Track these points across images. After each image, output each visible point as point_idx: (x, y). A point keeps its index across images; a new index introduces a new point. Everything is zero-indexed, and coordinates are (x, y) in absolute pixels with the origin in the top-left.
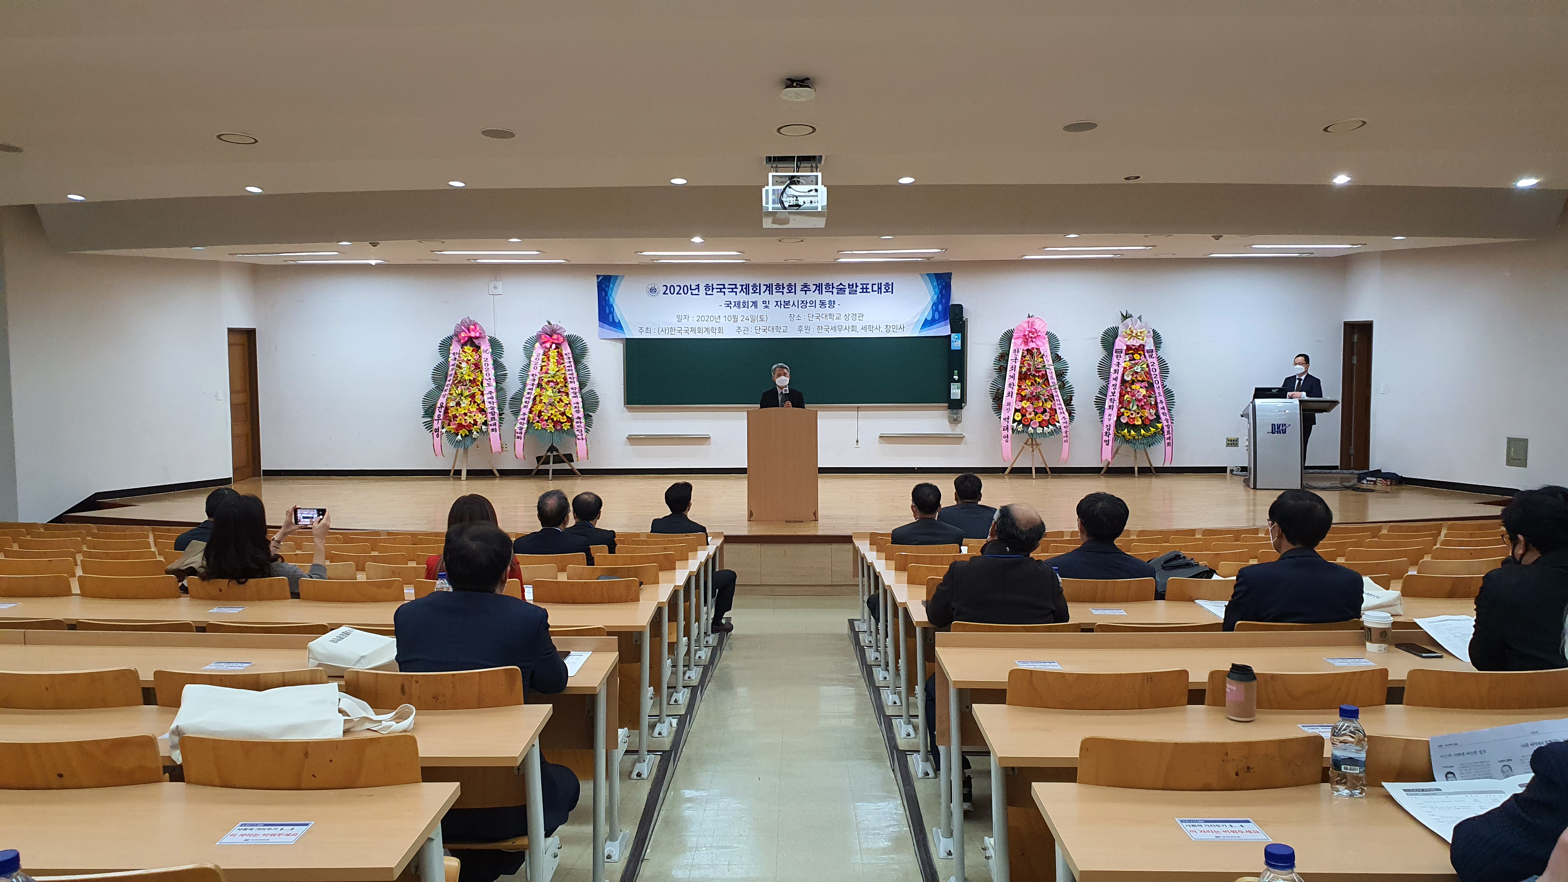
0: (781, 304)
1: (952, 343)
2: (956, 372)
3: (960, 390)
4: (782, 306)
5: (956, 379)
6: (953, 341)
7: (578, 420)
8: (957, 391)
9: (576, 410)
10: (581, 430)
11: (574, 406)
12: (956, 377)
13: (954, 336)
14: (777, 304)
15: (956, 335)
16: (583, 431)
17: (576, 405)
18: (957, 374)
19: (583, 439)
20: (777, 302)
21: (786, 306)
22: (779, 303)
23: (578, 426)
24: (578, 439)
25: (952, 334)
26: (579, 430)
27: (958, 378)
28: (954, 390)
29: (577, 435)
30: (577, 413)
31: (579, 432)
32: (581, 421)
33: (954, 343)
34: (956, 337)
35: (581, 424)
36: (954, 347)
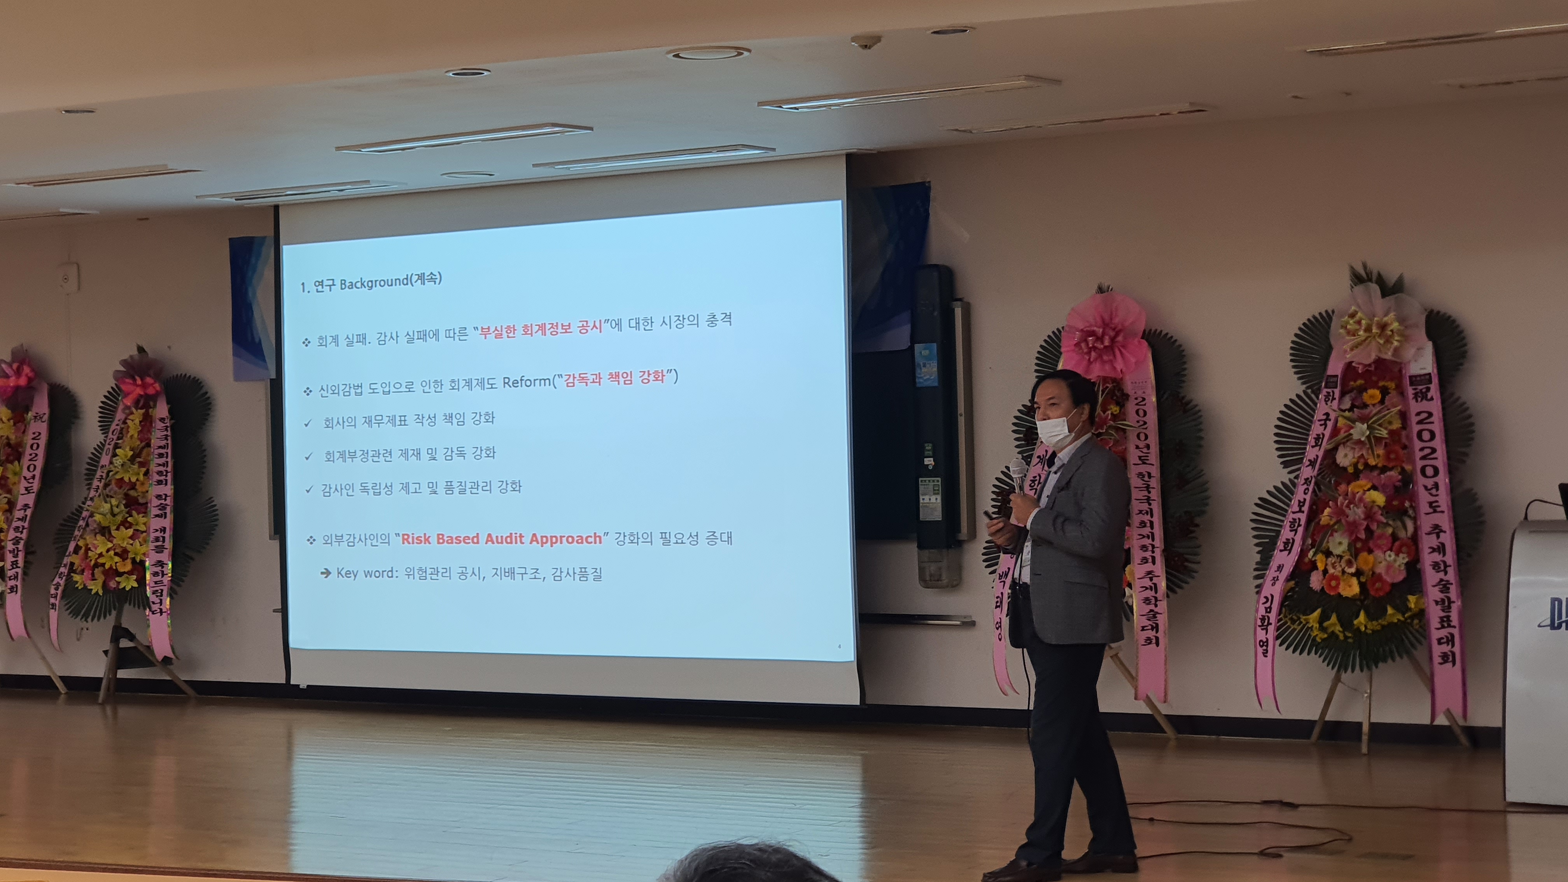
1: (918, 371)
2: (929, 447)
3: (939, 497)
5: (931, 467)
6: (919, 365)
7: (158, 569)
8: (934, 498)
9: (156, 547)
10: (162, 590)
11: (153, 535)
12: (929, 461)
13: (920, 350)
15: (925, 349)
16: (165, 593)
17: (158, 534)
18: (931, 453)
19: (161, 612)
23: (156, 583)
24: (153, 613)
25: (918, 347)
26: (157, 591)
27: (933, 463)
28: (927, 498)
29: (151, 603)
30: (157, 552)
31: (157, 596)
32: (163, 572)
33: (921, 369)
34: (926, 353)
35: (162, 577)
36: (921, 380)
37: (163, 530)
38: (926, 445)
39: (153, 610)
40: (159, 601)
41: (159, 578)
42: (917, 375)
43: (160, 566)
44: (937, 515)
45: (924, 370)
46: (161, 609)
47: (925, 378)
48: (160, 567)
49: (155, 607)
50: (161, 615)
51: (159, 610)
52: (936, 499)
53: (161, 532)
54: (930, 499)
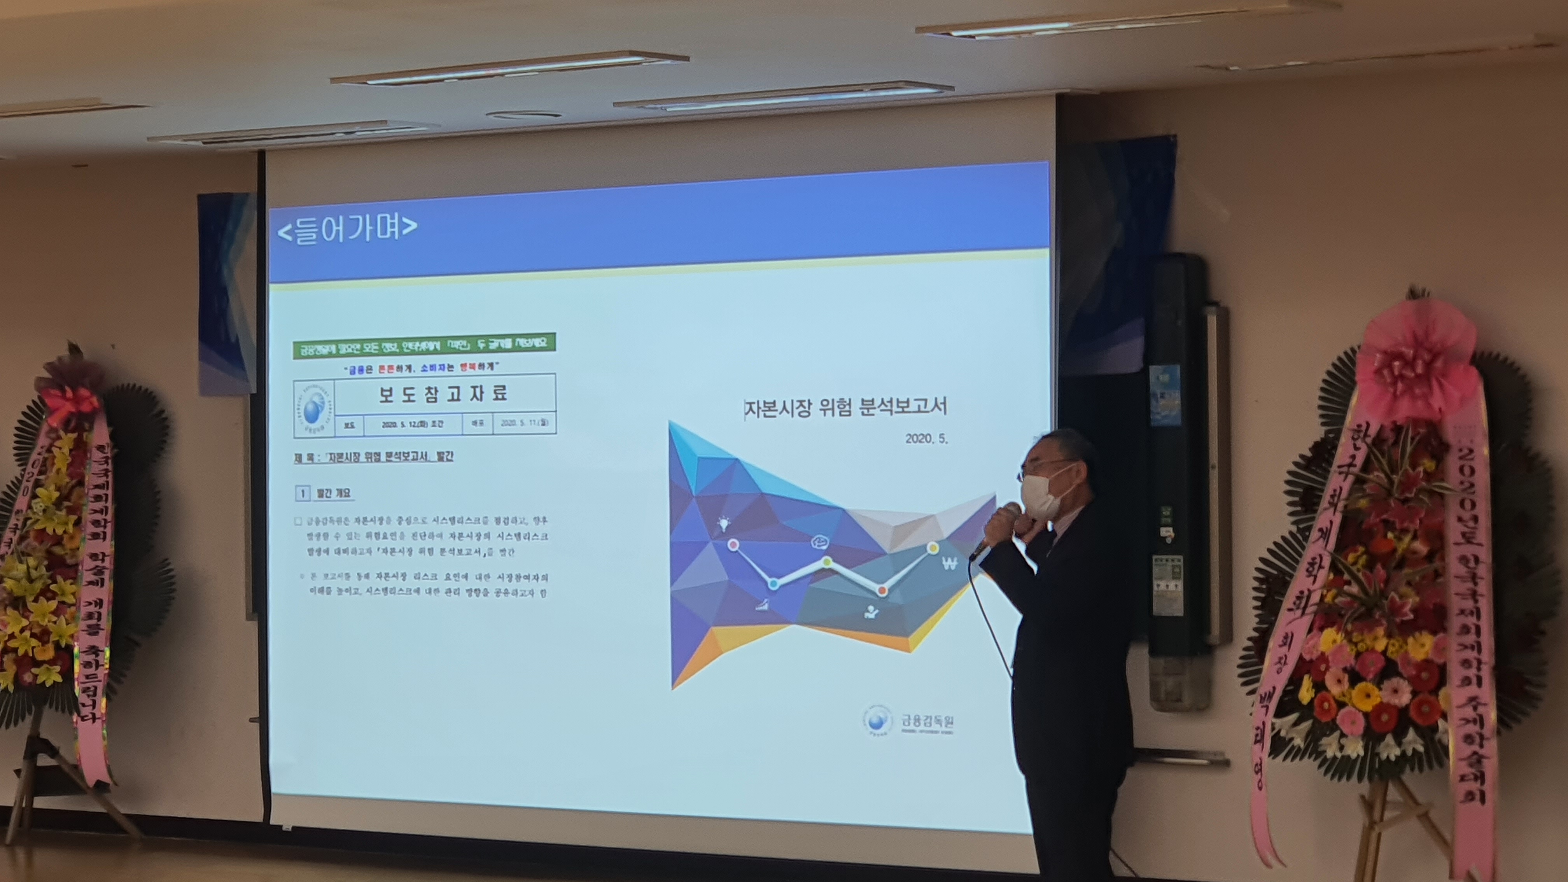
1: (1153, 402)
2: (1167, 512)
3: (1180, 584)
5: (1169, 541)
6: (1155, 395)
7: (91, 658)
8: (1172, 585)
9: (89, 626)
10: (96, 688)
11: (84, 610)
12: (1167, 532)
13: (1159, 375)
15: (1164, 372)
16: (99, 692)
17: (92, 608)
18: (1169, 520)
19: (94, 719)
23: (87, 677)
24: (83, 719)
25: (1154, 370)
26: (89, 688)
27: (1173, 535)
28: (1163, 584)
29: (80, 706)
30: (90, 634)
31: (89, 696)
32: (97, 662)
33: (1157, 401)
34: (1165, 378)
35: (97, 668)
36: (1158, 417)
37: (99, 603)
38: (1163, 508)
39: (82, 715)
40: (91, 703)
41: (91, 671)
42: (1152, 409)
43: (94, 653)
44: (1178, 609)
45: (1162, 402)
46: (94, 715)
47: (1163, 414)
48: (94, 655)
49: (85, 711)
50: (94, 722)
51: (90, 716)
52: (1176, 586)
53: (96, 606)
54: (1167, 586)
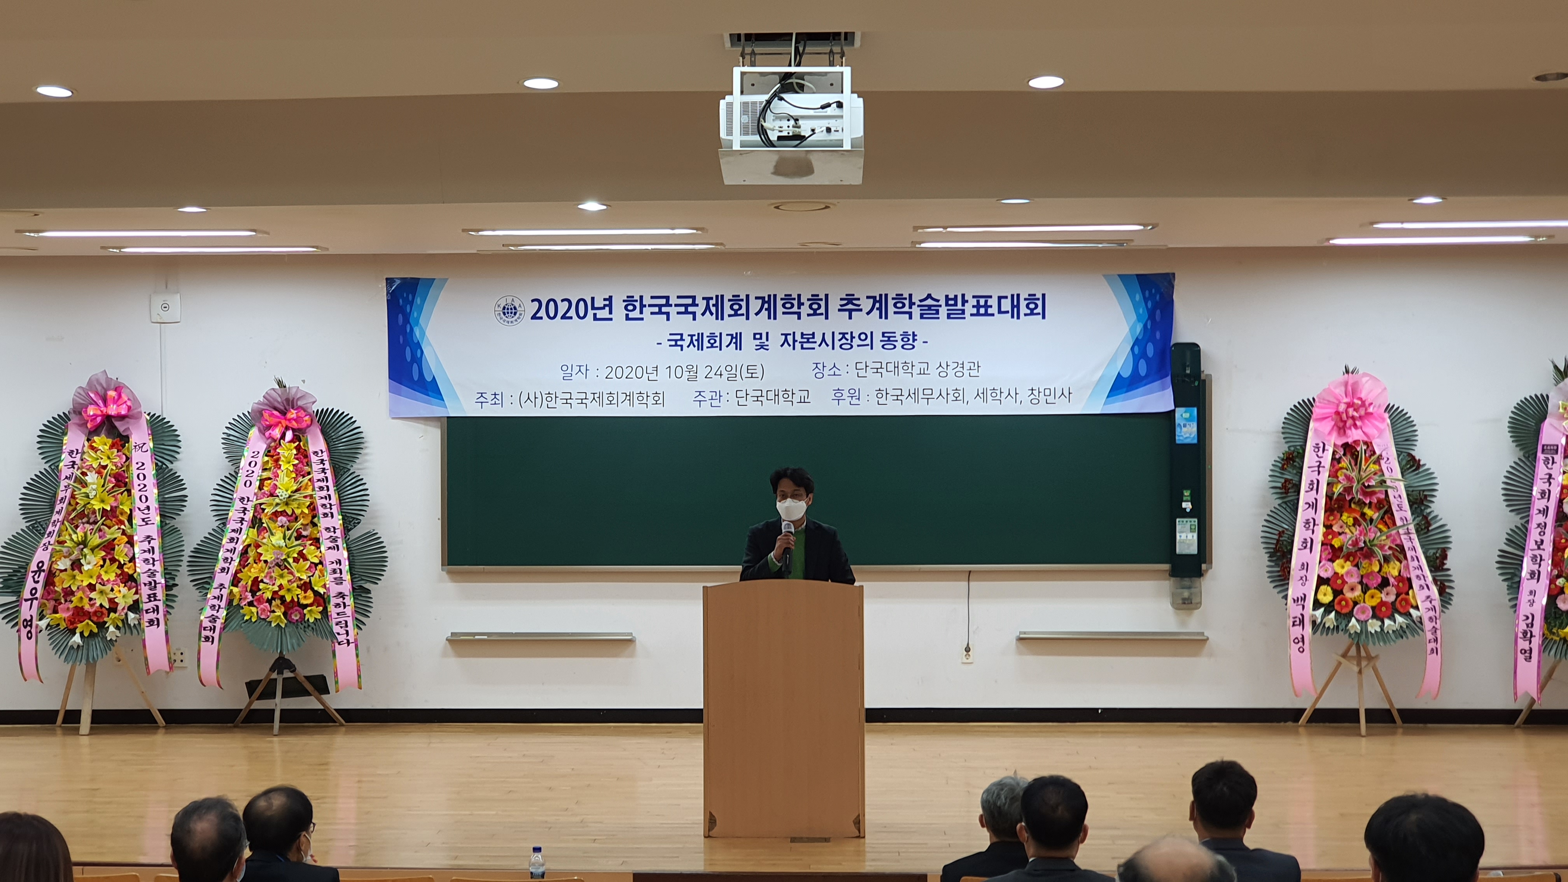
0: (795, 341)
1: (1178, 430)
2: (1187, 493)
3: (1195, 535)
4: (798, 345)
5: (1188, 510)
6: (1179, 425)
7: (340, 600)
8: (1190, 536)
9: (335, 579)
10: (346, 622)
11: (330, 568)
12: (1187, 506)
13: (1182, 414)
14: (786, 340)
15: (1185, 412)
16: (350, 624)
17: (335, 566)
18: (1189, 498)
19: (348, 643)
20: (786, 335)
21: (805, 345)
22: (790, 339)
23: (338, 614)
24: (339, 644)
25: (1177, 409)
26: (341, 622)
27: (1191, 507)
28: (1184, 536)
29: (336, 635)
30: (337, 584)
31: (341, 627)
32: (344, 604)
33: (1181, 429)
34: (1187, 415)
35: (345, 607)
36: (1181, 438)
37: (339, 562)
39: (339, 641)
40: (345, 632)
41: (341, 609)
42: (1177, 433)
44: (1194, 550)
45: (1184, 429)
46: (348, 640)
47: (1185, 436)
48: (342, 599)
49: (340, 638)
50: (348, 645)
51: (345, 641)
52: (1193, 536)
53: (337, 564)
54: (1187, 537)
